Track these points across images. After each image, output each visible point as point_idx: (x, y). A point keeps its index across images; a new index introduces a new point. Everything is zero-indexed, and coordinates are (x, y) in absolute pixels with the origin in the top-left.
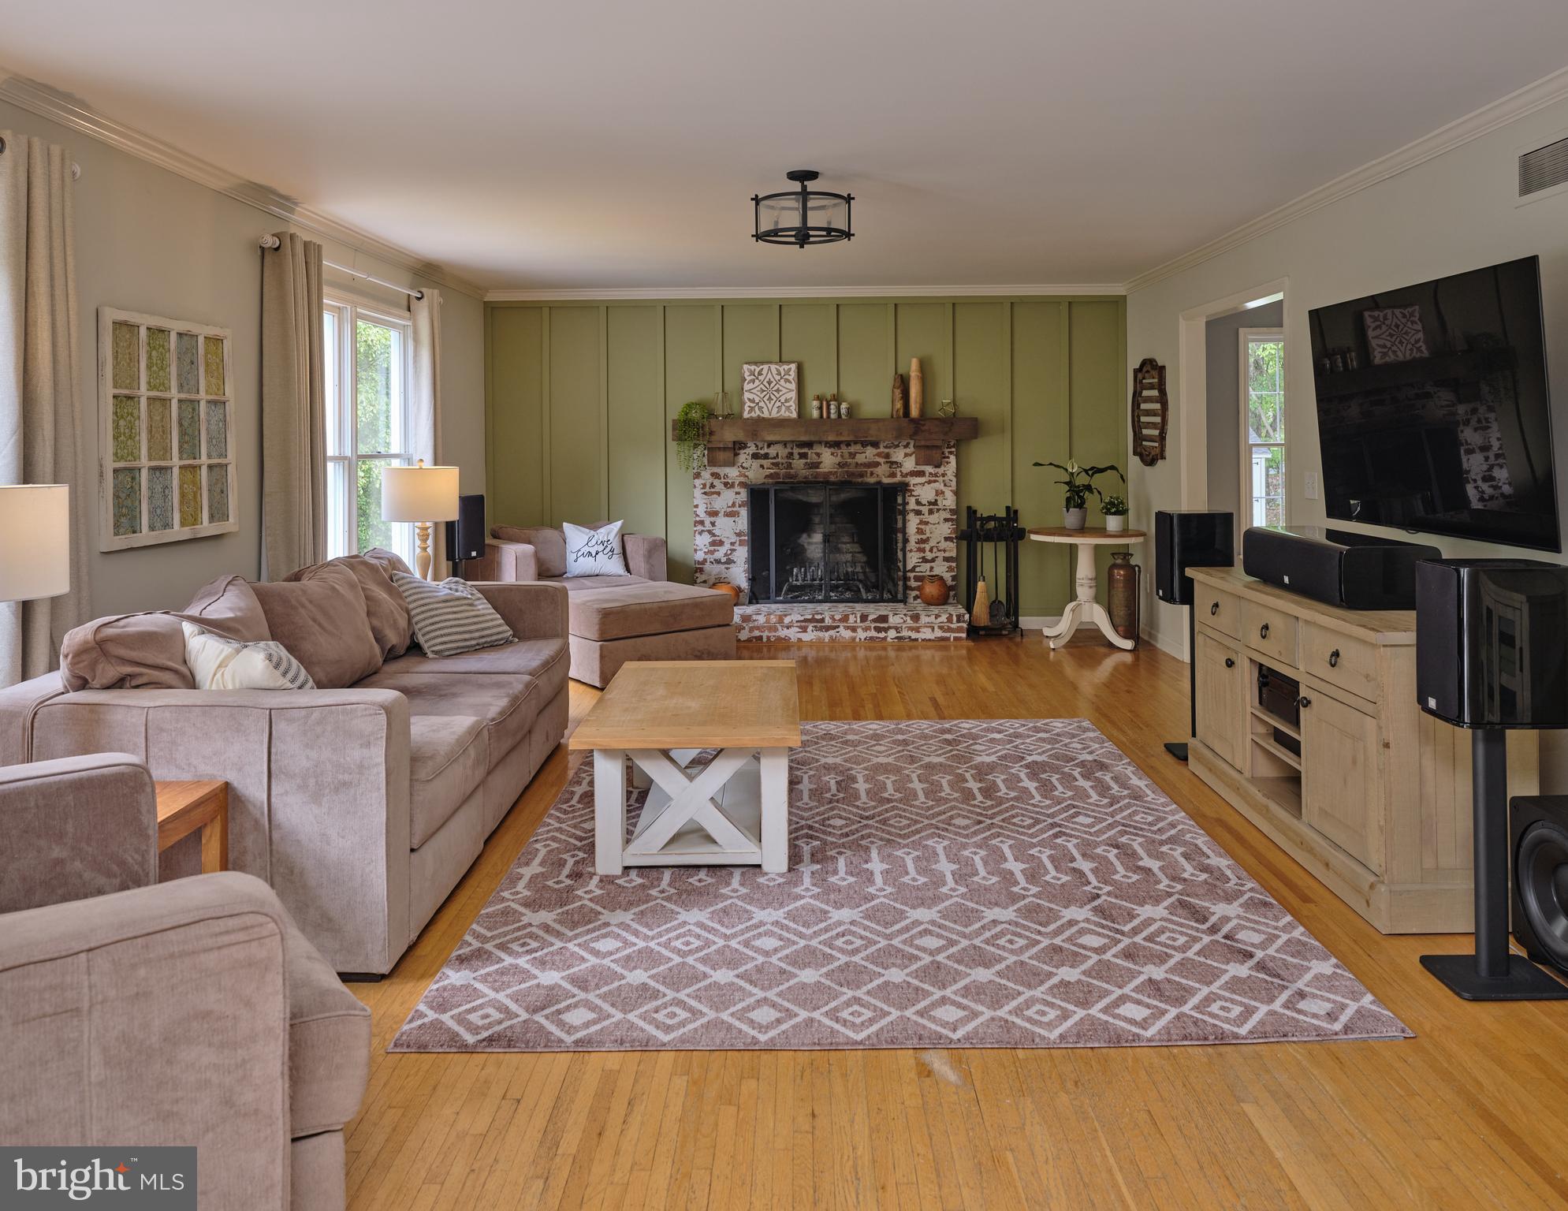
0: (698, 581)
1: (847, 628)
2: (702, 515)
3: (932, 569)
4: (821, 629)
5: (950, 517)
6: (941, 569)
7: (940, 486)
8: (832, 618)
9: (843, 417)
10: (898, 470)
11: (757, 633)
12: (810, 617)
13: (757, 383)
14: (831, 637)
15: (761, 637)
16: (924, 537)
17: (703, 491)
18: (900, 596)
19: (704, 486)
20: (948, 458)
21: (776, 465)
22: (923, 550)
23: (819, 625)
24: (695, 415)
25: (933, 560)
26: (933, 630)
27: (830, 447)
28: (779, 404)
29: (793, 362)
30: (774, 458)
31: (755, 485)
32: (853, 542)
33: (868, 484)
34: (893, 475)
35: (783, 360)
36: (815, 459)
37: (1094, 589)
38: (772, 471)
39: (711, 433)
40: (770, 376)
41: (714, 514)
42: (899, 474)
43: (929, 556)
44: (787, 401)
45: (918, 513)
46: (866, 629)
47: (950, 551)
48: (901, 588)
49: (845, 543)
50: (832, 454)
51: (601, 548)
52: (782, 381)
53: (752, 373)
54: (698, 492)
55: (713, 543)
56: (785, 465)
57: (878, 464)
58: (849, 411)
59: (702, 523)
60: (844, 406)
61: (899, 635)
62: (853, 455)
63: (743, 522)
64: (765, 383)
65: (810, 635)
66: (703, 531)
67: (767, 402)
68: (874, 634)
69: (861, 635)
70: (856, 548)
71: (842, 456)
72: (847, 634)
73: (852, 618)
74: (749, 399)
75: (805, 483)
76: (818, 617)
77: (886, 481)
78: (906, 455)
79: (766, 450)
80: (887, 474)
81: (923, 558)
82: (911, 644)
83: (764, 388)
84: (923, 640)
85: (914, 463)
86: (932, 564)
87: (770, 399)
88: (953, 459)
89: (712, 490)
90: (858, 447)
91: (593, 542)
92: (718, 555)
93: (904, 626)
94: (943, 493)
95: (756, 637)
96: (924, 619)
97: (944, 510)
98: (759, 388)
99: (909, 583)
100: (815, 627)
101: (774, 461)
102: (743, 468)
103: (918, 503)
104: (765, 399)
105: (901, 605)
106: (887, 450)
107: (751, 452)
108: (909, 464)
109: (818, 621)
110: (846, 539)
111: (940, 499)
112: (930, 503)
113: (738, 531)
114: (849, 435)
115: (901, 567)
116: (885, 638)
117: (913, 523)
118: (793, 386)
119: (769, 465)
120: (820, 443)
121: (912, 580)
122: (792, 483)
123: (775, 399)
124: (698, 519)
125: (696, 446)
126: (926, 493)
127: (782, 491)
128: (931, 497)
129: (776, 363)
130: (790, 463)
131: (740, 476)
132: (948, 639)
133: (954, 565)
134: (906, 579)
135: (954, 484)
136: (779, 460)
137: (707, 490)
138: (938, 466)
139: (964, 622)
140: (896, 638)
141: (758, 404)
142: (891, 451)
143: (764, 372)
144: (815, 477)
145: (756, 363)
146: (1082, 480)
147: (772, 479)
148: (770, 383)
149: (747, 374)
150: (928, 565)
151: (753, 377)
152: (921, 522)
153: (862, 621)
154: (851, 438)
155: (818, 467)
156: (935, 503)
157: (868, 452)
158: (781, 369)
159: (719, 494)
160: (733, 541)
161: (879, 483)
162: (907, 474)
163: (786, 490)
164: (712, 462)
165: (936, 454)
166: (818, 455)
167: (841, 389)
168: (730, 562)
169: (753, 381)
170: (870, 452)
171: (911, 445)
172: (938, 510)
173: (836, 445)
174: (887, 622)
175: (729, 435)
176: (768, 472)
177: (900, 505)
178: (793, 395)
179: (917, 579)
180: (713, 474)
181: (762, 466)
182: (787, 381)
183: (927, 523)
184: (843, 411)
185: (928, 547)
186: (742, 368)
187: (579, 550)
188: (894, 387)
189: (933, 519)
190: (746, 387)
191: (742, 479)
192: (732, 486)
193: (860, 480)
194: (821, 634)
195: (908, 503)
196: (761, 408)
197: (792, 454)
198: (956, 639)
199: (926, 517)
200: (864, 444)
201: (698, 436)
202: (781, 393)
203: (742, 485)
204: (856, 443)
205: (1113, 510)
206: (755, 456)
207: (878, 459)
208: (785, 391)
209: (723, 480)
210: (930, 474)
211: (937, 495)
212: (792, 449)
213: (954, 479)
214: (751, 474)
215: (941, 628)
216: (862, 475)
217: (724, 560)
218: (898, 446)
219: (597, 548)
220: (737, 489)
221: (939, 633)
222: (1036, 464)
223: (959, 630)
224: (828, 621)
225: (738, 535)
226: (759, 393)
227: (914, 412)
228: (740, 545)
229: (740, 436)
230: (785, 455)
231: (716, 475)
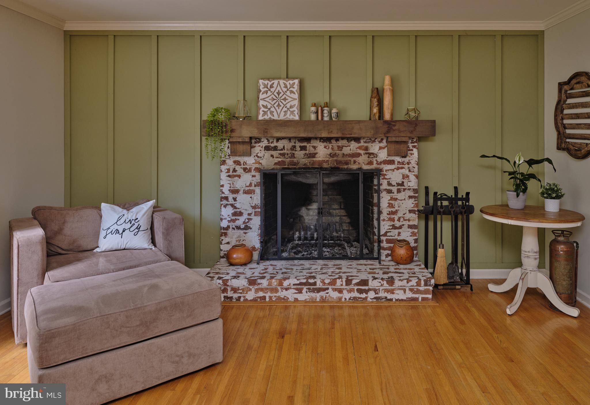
0: (223, 242)
1: (335, 290)
2: (227, 192)
3: (399, 234)
4: (313, 291)
5: (413, 195)
6: (406, 235)
7: (406, 171)
8: (323, 282)
9: (334, 119)
10: (374, 159)
11: (261, 294)
12: (305, 281)
13: (269, 93)
14: (322, 297)
15: (264, 298)
16: (394, 210)
17: (228, 174)
18: (375, 255)
19: (228, 170)
20: (412, 150)
21: (283, 155)
22: (393, 220)
23: (312, 287)
24: (221, 117)
25: (400, 227)
26: (405, 292)
27: (323, 142)
28: (286, 109)
29: (297, 78)
30: (282, 150)
31: (267, 170)
32: (341, 209)
33: (351, 170)
34: (371, 163)
35: (289, 76)
36: (312, 150)
37: (538, 261)
38: (280, 160)
39: (232, 131)
40: (279, 88)
41: (235, 191)
42: (375, 162)
43: (397, 224)
44: (291, 107)
45: (389, 192)
46: (350, 291)
47: (413, 220)
48: (376, 249)
49: (335, 209)
50: (325, 147)
51: (129, 225)
52: (288, 92)
53: (266, 86)
54: (224, 176)
55: (234, 214)
56: (290, 155)
57: (359, 155)
58: (338, 115)
59: (226, 198)
60: (334, 111)
61: (377, 296)
62: (340, 148)
63: (257, 198)
64: (275, 93)
65: (304, 296)
66: (227, 205)
67: (277, 108)
68: (356, 294)
69: (346, 295)
70: (343, 212)
71: (332, 149)
72: (335, 295)
73: (339, 282)
74: (263, 106)
75: (304, 168)
76: (311, 281)
77: (365, 167)
78: (381, 148)
79: (275, 144)
80: (366, 162)
81: (393, 225)
82: (387, 304)
83: (275, 98)
84: (397, 300)
85: (386, 154)
86: (400, 230)
87: (279, 105)
88: (415, 151)
89: (235, 174)
90: (345, 142)
91: (122, 220)
92: (238, 223)
93: (381, 288)
94: (408, 176)
95: (260, 297)
96: (398, 283)
97: (409, 189)
98: (270, 98)
99: (382, 245)
100: (309, 289)
101: (281, 152)
102: (258, 157)
103: (389, 184)
104: (275, 105)
105: (376, 262)
106: (366, 145)
107: (264, 146)
108: (383, 155)
109: (311, 284)
110: (336, 206)
111: (405, 181)
112: (398, 184)
113: (253, 205)
114: (337, 133)
115: (377, 233)
116: (366, 298)
117: (385, 199)
118: (296, 96)
119: (277, 155)
120: (316, 138)
121: (385, 242)
122: (295, 169)
123: (282, 106)
124: (223, 195)
125: (222, 140)
126: (396, 177)
127: (287, 175)
128: (399, 180)
129: (284, 79)
130: (294, 154)
131: (255, 163)
132: (416, 299)
133: (416, 231)
134: (380, 241)
135: (416, 170)
136: (285, 151)
137: (231, 173)
138: (405, 157)
139: (430, 285)
140: (375, 298)
141: (270, 109)
142: (369, 145)
143: (275, 85)
144: (312, 165)
145: (268, 79)
146: (525, 169)
147: (279, 165)
148: (279, 93)
149: (262, 87)
150: (396, 231)
151: (266, 89)
152: (392, 199)
153: (347, 285)
154: (339, 135)
155: (314, 157)
156: (402, 184)
157: (352, 145)
158: (288, 83)
159: (239, 176)
160: (250, 212)
161: (360, 169)
162: (381, 163)
163: (290, 174)
164: (234, 153)
165: (402, 147)
166: (315, 147)
167: (333, 98)
168: (247, 228)
169: (266, 92)
170: (354, 145)
171: (384, 141)
172: (404, 190)
173: (328, 140)
174: (367, 285)
175: (246, 132)
176: (276, 160)
177: (375, 185)
178: (296, 103)
179: (388, 241)
180: (235, 162)
181: (272, 156)
182: (292, 92)
183: (396, 199)
184: (333, 115)
185: (396, 217)
186: (258, 82)
187: (109, 228)
188: (372, 97)
189: (400, 196)
190: (261, 96)
191: (257, 166)
192: (250, 170)
193: (346, 167)
194: (313, 295)
195: (382, 184)
196: (272, 113)
197: (294, 147)
198: (423, 299)
199: (395, 195)
200: (349, 139)
201: (222, 132)
202: (287, 101)
203: (257, 170)
204: (343, 139)
205: (554, 195)
206: (267, 148)
207: (359, 151)
208: (290, 99)
209: (242, 166)
210: (399, 162)
211: (403, 178)
212: (295, 143)
213: (416, 167)
214: (263, 162)
215: (411, 290)
216: (347, 163)
217: (243, 226)
218: (374, 141)
219: (124, 226)
220: (253, 173)
221: (410, 295)
222: (483, 156)
223: (426, 292)
224: (319, 285)
225: (254, 207)
226: (270, 101)
227: (387, 116)
228: (255, 215)
229: (255, 133)
230: (289, 148)
231: (237, 163)
